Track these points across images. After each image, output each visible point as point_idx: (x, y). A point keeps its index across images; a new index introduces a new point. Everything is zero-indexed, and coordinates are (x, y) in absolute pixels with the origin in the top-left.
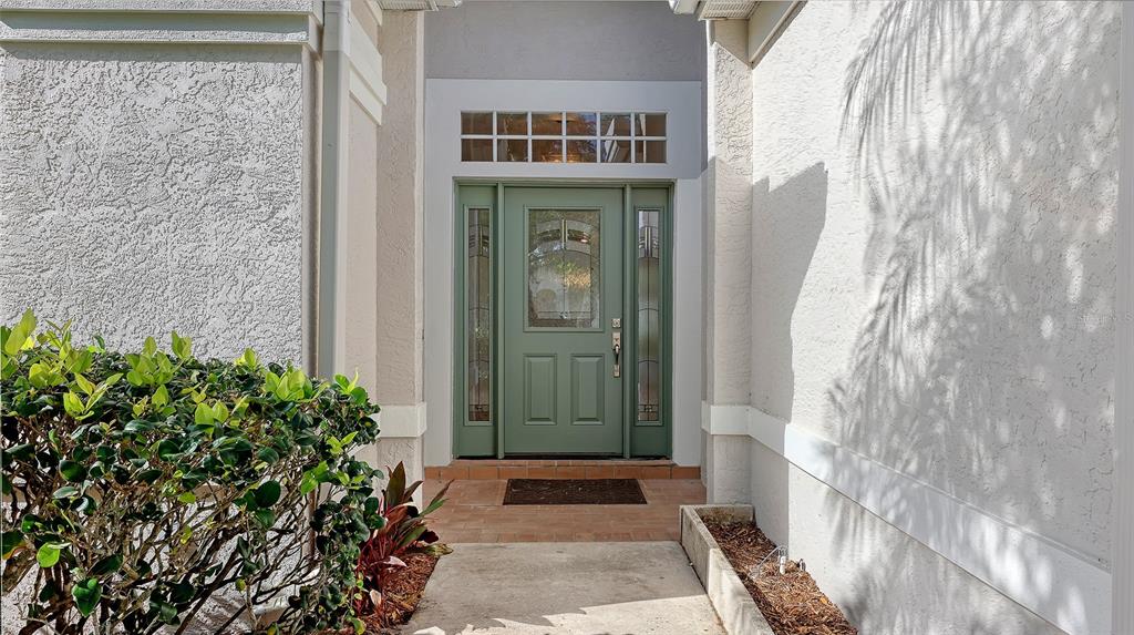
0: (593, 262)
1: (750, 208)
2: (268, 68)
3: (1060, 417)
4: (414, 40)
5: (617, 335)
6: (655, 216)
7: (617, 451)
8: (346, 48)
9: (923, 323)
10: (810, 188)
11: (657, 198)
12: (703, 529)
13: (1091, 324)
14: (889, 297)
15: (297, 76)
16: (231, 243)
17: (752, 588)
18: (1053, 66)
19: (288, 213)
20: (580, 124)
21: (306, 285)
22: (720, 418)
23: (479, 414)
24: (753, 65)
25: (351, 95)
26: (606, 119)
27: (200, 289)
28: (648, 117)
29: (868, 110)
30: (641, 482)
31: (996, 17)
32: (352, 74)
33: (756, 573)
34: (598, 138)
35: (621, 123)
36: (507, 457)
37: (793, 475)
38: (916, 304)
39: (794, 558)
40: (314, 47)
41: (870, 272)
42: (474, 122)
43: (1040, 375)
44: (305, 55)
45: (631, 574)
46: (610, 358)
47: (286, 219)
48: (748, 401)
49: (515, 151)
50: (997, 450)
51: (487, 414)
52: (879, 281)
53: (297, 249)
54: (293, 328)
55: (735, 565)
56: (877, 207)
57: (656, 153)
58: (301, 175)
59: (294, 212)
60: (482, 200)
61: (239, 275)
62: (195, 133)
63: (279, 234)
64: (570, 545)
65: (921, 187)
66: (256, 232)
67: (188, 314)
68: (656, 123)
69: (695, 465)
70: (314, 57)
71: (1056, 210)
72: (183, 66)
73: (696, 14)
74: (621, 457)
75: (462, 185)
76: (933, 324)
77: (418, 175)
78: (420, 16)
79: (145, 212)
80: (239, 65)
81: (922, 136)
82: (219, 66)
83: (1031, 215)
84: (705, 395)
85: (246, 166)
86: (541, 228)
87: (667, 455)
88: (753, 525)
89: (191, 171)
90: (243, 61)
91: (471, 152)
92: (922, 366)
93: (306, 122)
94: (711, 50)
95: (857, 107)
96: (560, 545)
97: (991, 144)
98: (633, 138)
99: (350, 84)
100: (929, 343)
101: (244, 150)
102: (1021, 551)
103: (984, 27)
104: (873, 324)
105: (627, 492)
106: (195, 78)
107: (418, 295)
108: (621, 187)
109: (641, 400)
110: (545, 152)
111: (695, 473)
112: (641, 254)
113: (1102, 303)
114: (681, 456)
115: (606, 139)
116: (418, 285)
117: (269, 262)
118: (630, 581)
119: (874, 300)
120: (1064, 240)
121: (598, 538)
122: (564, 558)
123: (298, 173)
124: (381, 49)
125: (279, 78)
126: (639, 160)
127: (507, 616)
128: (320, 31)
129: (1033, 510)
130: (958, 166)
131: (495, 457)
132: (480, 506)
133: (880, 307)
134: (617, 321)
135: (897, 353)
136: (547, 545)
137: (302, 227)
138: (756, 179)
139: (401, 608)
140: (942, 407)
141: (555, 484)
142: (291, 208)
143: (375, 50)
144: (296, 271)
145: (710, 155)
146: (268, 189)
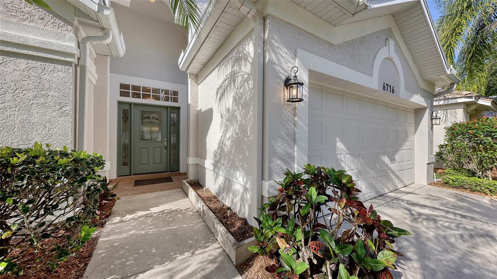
0: (160, 125)
1: (198, 115)
2: (60, 67)
3: (247, 154)
4: (107, 64)
5: (166, 143)
6: (175, 114)
7: (166, 171)
8: (88, 65)
9: (229, 139)
10: (210, 112)
11: (176, 111)
12: (188, 184)
13: (251, 139)
14: (224, 134)
15: (71, 71)
16: (43, 116)
17: (198, 194)
18: (246, 98)
19: (67, 109)
20: (156, 91)
21: (73, 129)
22: (191, 160)
23: (125, 164)
24: (198, 85)
25: (89, 79)
26: (162, 90)
27: (30, 129)
28: (173, 91)
29: (220, 99)
30: (172, 177)
31: (239, 88)
32: (89, 73)
33: (198, 191)
34: (161, 95)
35: (167, 92)
36: (134, 175)
37: (207, 170)
38: (228, 136)
39: (207, 187)
40: (77, 63)
41: (221, 130)
42: (123, 86)
43: (245, 147)
44: (73, 65)
45: (171, 197)
46: (164, 148)
47: (66, 110)
48: (197, 156)
49: (137, 96)
50: (240, 161)
51: (128, 164)
52: (222, 132)
53: (70, 119)
54: (69, 141)
55: (195, 191)
56: (222, 117)
57: (176, 100)
58: (72, 98)
59: (69, 108)
60: (127, 107)
61: (47, 125)
62: (28, 82)
63: (63, 114)
64: (154, 193)
65: (229, 115)
66: (54, 113)
67: (24, 137)
68: (175, 93)
69: (185, 172)
70: (76, 66)
71: (247, 121)
72: (22, 60)
73: (186, 72)
74: (167, 172)
75: (120, 103)
76: (230, 139)
77: (108, 100)
78: (109, 58)
79: (4, 104)
80: (47, 64)
81: (229, 106)
82: (39, 63)
83: (243, 122)
84: (188, 155)
85: (50, 94)
86: (145, 116)
87: (178, 170)
88: (198, 183)
89: (26, 93)
90: (48, 63)
91: (123, 94)
92: (229, 147)
93: (74, 83)
94: (189, 80)
95: (218, 98)
96: (151, 193)
97: (239, 109)
98: (170, 96)
99: (88, 76)
100: (230, 142)
101: (49, 89)
102: (242, 176)
103: (238, 89)
104: (221, 139)
105: (169, 180)
106: (28, 65)
107: (108, 132)
108: (167, 107)
109: (172, 158)
110: (145, 96)
111: (185, 174)
112: (172, 123)
113: (252, 136)
114: (182, 170)
115: (162, 95)
116: (108, 129)
117: (59, 123)
118: (170, 198)
119: (221, 135)
120: (248, 126)
121: (162, 190)
122: (153, 196)
123: (71, 97)
124: (95, 65)
125: (64, 70)
126: (171, 101)
127: (138, 211)
128: (79, 59)
129: (244, 169)
130: (234, 112)
131: (130, 175)
132: (127, 188)
133: (222, 136)
134: (166, 139)
135: (225, 144)
136: (148, 194)
137: (72, 113)
138: (199, 109)
139: (105, 215)
140: (232, 154)
141: (148, 180)
142: (68, 108)
143: (93, 64)
144: (70, 125)
145: (189, 103)
146: (59, 101)
